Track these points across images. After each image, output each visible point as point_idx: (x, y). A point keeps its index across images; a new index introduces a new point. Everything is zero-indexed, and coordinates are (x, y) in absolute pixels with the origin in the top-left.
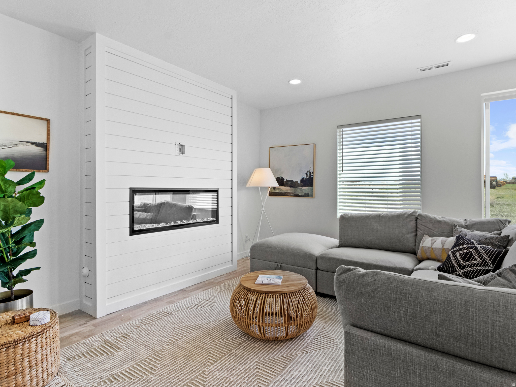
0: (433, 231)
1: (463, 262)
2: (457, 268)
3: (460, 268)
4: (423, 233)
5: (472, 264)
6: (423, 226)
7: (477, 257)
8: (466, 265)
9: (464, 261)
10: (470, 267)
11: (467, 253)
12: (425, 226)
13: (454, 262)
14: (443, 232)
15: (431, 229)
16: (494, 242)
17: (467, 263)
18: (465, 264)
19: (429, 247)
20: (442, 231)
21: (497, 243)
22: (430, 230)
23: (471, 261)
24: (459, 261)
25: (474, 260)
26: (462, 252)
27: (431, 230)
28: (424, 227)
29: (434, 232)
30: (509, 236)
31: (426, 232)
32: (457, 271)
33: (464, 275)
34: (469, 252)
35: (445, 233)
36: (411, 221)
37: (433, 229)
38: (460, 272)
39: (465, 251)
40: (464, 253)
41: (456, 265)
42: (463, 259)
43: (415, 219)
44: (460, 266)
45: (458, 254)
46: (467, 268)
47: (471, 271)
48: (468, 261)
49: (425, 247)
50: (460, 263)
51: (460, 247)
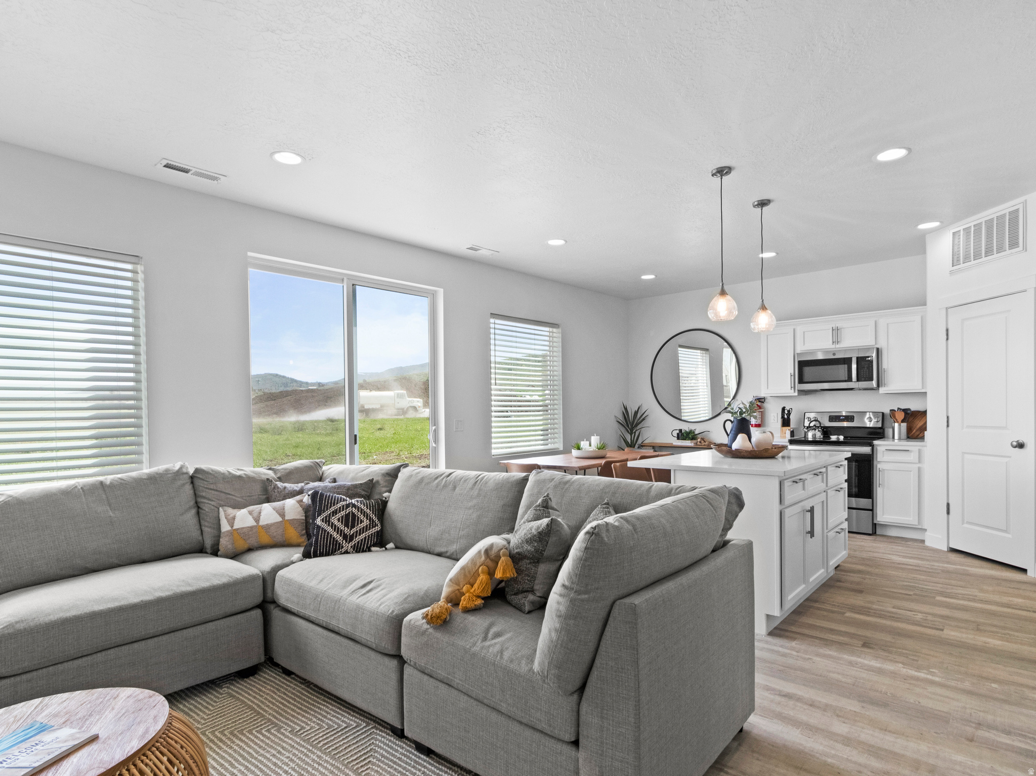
0: (234, 497)
1: (348, 531)
2: (343, 543)
3: (346, 542)
4: (216, 505)
5: (360, 530)
6: (213, 492)
7: (362, 517)
8: (354, 533)
9: (348, 528)
10: (360, 535)
11: (347, 516)
12: (217, 491)
13: (335, 535)
14: (250, 496)
15: (229, 494)
16: (359, 492)
17: (354, 530)
18: (352, 533)
19: (252, 528)
20: (249, 494)
21: (363, 493)
22: (228, 496)
23: (358, 524)
24: (341, 530)
25: (361, 523)
26: (339, 515)
27: (230, 497)
28: (216, 493)
29: (237, 499)
30: (373, 479)
31: (222, 500)
32: (342, 547)
33: (354, 550)
34: (349, 512)
35: (254, 497)
36: (184, 485)
37: (233, 493)
38: (347, 546)
39: (343, 513)
40: (342, 517)
41: (339, 538)
42: (346, 525)
43: (189, 481)
44: (345, 537)
45: (334, 520)
46: (356, 537)
47: (362, 540)
48: (353, 527)
49: (243, 528)
50: (344, 532)
51: (333, 509)
